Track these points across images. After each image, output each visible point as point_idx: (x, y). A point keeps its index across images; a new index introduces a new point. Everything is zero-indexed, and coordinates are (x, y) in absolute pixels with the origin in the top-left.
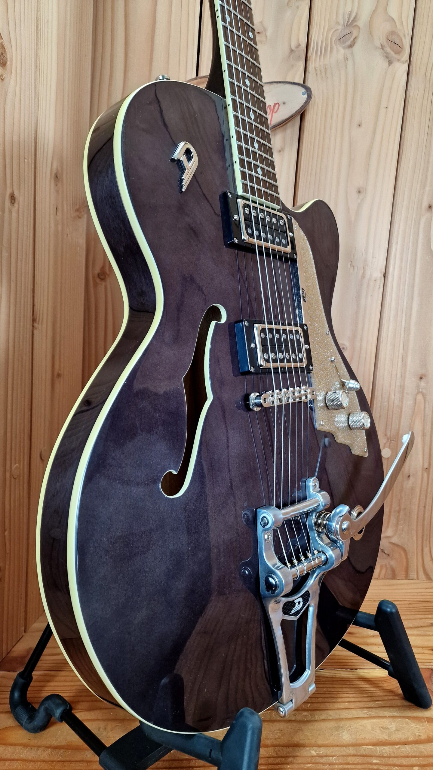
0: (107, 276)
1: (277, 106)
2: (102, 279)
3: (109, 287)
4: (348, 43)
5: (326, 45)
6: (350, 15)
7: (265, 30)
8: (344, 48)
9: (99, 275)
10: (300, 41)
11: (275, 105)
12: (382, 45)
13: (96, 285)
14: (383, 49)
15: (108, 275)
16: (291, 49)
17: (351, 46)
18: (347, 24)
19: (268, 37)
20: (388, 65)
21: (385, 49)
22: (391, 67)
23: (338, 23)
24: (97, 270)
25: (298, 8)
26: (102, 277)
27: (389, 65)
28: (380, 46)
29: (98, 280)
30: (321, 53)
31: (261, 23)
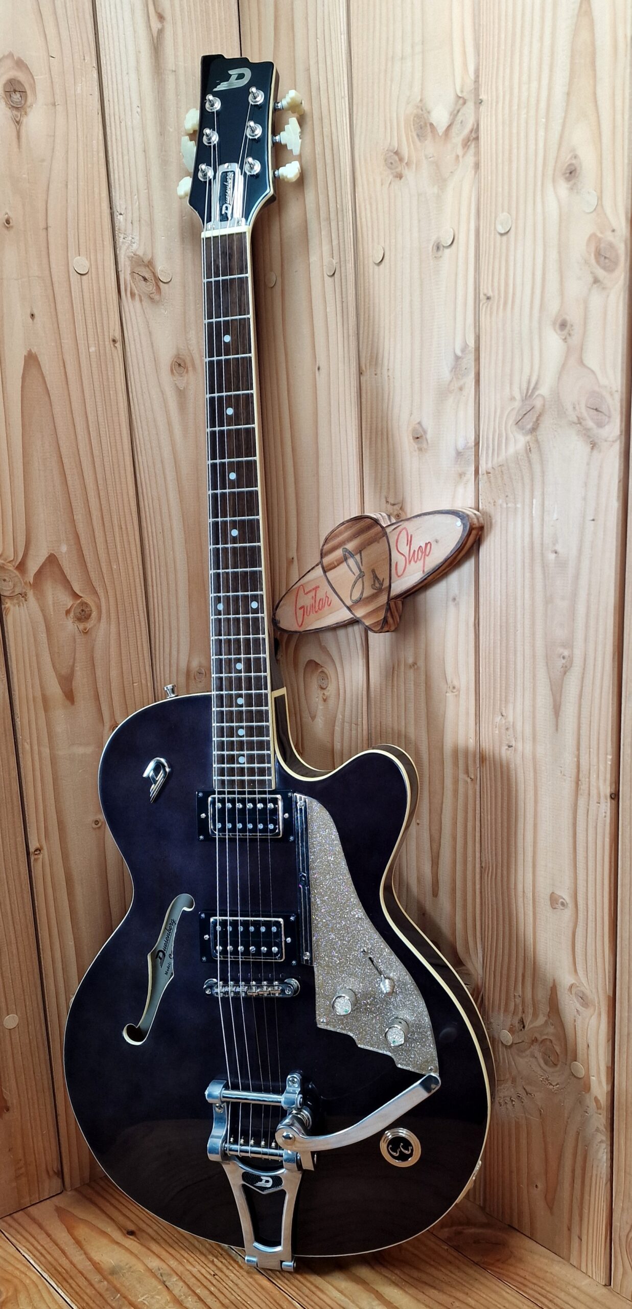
1: (429, 545)
4: (529, 426)
5: (500, 436)
6: (529, 382)
7: (425, 432)
8: (525, 434)
10: (468, 435)
11: (426, 544)
12: (578, 418)
14: (580, 423)
16: (457, 450)
17: (534, 430)
18: (526, 395)
19: (429, 441)
20: (589, 449)
21: (584, 423)
22: (595, 452)
23: (513, 399)
25: (461, 389)
27: (592, 448)
28: (575, 420)
30: (493, 450)
31: (419, 423)
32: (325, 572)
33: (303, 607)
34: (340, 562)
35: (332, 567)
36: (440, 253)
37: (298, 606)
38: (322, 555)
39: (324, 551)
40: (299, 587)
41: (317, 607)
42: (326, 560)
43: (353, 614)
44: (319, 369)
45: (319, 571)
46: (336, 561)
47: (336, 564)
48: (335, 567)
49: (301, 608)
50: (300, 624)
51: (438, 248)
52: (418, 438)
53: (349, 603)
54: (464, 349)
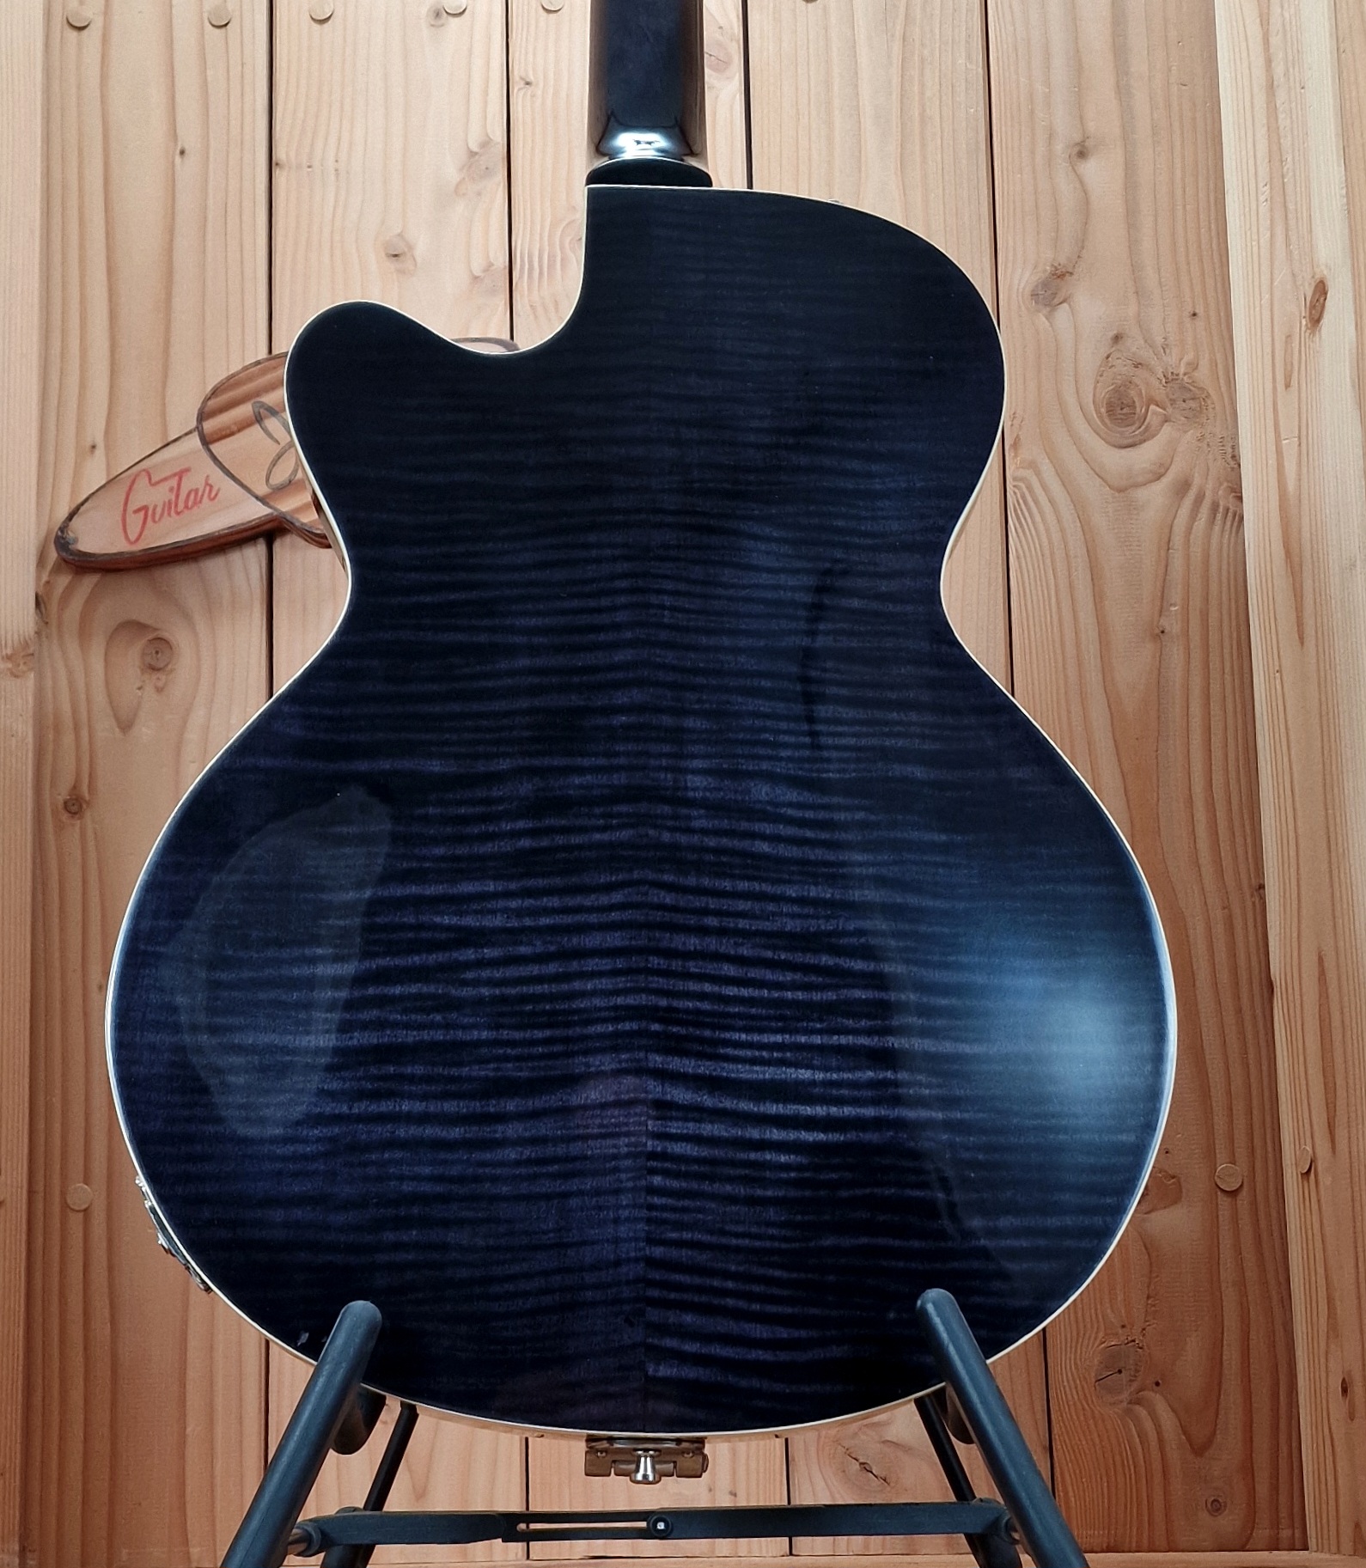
0: (84, 806)
2: (73, 814)
3: (90, 833)
5: (552, 258)
7: (411, 248)
9: (66, 803)
10: (492, 255)
13: (60, 828)
15: (88, 803)
16: (473, 275)
19: (419, 260)
24: (63, 793)
25: (479, 194)
26: (74, 809)
29: (65, 817)
30: (541, 273)
31: (400, 235)
32: (206, 442)
33: (145, 508)
34: (243, 426)
35: (225, 434)
36: (440, 22)
37: (132, 507)
38: (203, 416)
39: (206, 409)
40: (137, 475)
41: (181, 506)
42: (209, 426)
43: (270, 507)
44: (182, 152)
45: (195, 441)
46: (235, 424)
47: (235, 428)
48: (232, 434)
49: (137, 511)
50: (133, 537)
51: (438, 15)
52: (396, 256)
53: (262, 490)
54: (486, 143)
